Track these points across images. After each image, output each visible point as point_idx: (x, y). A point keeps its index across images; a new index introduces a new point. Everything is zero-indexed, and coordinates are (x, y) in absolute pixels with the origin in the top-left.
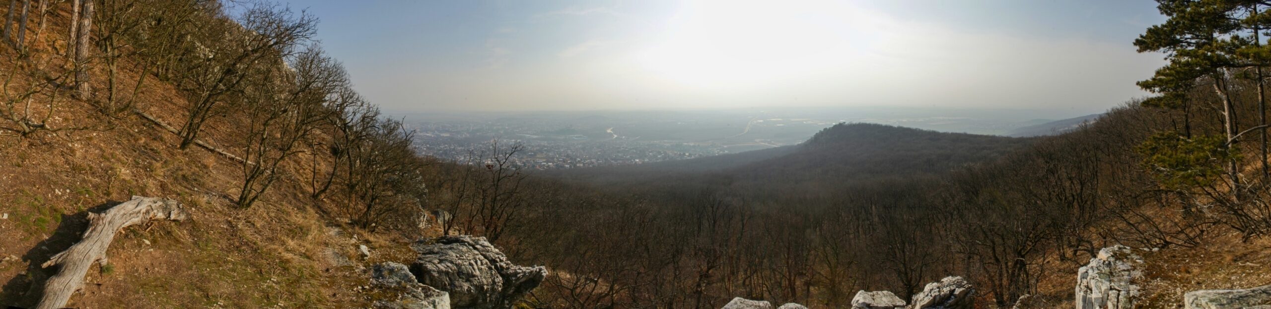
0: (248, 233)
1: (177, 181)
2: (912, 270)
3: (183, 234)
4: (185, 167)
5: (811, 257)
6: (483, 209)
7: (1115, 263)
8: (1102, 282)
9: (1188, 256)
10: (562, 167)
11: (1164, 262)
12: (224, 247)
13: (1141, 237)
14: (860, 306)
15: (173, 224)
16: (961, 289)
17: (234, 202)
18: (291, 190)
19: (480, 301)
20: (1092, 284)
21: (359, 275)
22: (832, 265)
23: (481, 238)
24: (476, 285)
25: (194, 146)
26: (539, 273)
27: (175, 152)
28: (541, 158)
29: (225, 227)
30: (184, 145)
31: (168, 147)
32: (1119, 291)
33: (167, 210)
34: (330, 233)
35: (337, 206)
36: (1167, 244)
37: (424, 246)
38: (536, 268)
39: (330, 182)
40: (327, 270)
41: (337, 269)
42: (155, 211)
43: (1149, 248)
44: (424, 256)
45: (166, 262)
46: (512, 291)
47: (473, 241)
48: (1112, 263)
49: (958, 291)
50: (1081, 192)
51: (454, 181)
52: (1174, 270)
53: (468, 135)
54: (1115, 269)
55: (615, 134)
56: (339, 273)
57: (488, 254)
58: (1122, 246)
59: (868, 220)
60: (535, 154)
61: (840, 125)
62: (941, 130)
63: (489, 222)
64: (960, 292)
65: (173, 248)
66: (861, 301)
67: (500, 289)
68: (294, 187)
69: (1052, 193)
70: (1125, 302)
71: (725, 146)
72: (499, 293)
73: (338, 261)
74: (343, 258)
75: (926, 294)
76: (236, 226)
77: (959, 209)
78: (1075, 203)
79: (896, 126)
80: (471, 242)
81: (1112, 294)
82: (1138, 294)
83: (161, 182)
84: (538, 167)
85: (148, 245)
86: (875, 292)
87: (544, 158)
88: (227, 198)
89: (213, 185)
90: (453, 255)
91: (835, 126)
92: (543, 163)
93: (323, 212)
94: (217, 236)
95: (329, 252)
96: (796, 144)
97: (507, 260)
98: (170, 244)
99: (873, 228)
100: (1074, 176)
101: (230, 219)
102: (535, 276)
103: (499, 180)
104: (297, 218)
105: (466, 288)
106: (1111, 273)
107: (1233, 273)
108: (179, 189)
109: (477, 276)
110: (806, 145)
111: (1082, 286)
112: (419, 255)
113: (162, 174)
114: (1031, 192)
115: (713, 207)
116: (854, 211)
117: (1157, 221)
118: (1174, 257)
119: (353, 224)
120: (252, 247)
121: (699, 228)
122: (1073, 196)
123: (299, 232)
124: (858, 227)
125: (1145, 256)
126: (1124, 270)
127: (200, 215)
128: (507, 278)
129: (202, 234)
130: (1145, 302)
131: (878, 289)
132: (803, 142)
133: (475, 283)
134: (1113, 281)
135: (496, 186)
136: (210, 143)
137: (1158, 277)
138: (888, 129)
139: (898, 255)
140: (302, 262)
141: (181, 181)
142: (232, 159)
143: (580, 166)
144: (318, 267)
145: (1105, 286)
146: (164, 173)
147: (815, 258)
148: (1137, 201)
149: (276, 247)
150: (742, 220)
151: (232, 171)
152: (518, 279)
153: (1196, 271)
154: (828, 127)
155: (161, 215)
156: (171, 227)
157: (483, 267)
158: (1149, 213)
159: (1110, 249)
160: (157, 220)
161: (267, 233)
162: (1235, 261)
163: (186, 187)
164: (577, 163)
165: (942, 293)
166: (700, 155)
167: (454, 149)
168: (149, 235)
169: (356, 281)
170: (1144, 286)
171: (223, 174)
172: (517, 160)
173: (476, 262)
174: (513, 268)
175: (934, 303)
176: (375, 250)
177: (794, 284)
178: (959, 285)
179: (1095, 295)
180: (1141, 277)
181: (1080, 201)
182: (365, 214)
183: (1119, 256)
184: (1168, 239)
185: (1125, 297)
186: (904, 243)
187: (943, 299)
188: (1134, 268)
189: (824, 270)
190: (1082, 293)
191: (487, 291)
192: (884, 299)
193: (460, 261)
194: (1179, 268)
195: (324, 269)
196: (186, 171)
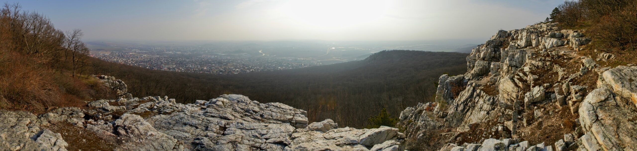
10: (244, 71)
28: (232, 66)
55: (264, 53)
92: (233, 69)
164: (250, 69)
167: (185, 60)
172: (220, 67)
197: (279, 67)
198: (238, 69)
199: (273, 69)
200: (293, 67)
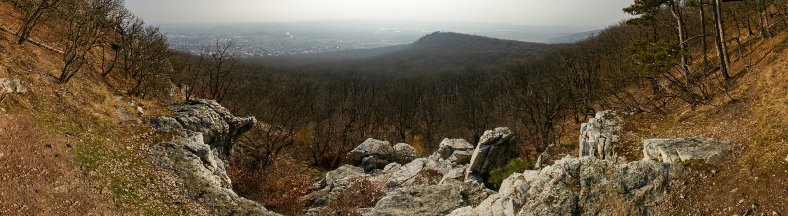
0: (69, 100)
1: (18, 65)
2: (478, 127)
3: (26, 102)
4: (22, 56)
5: (415, 117)
6: (211, 83)
7: (605, 121)
8: (595, 133)
9: (651, 118)
10: (258, 56)
11: (636, 121)
12: (55, 110)
13: (624, 106)
14: (445, 147)
15: (19, 96)
16: (507, 135)
17: (57, 79)
18: (89, 70)
19: (216, 140)
20: (589, 134)
21: (141, 125)
22: (429, 122)
23: (212, 101)
24: (213, 130)
25: (27, 42)
26: (251, 121)
27: (15, 46)
28: (244, 50)
29: (54, 96)
30: (20, 42)
31: (10, 43)
32: (606, 138)
33: (13, 85)
34: (117, 99)
35: (118, 82)
36: (640, 111)
37: (177, 107)
38: (249, 118)
39: (113, 66)
40: (120, 123)
41: (126, 122)
42: (6, 88)
43: (627, 112)
44: (178, 113)
45: (18, 123)
46: (235, 133)
47: (208, 102)
48: (603, 121)
49: (504, 136)
50: (589, 78)
51: (190, 65)
52: (641, 126)
53: (197, 37)
54: (604, 125)
55: (292, 35)
56: (128, 125)
57: (218, 110)
58: (610, 111)
59: (453, 93)
60: (241, 47)
61: (436, 33)
62: (501, 38)
63: (215, 91)
64: (506, 137)
65: (21, 112)
66: (446, 144)
67: (228, 132)
68: (91, 69)
69: (570, 78)
70: (609, 145)
71: (363, 44)
72: (228, 134)
73: (126, 117)
74: (128, 115)
75: (484, 136)
76: (61, 95)
77: (510, 88)
78: (586, 85)
79: (472, 35)
80: (207, 103)
81: (602, 140)
82: (617, 140)
83: (8, 67)
84: (242, 56)
85: (4, 112)
86: (454, 139)
87: (246, 50)
88: (52, 76)
89: (41, 67)
90: (197, 112)
91: (433, 33)
92: (246, 53)
93: (110, 87)
94: (49, 103)
95: (118, 111)
96: (408, 43)
97: (231, 113)
98: (18, 110)
99: (456, 99)
100: (584, 67)
101: (56, 91)
102: (249, 123)
103: (220, 64)
104: (96, 89)
105: (207, 132)
106: (602, 127)
107: (678, 129)
108: (19, 71)
109: (213, 124)
110: (414, 44)
111: (583, 135)
112: (175, 113)
113: (8, 61)
114: (556, 78)
115: (355, 83)
116: (444, 88)
117: (636, 96)
118: (642, 118)
119: (129, 94)
120: (73, 110)
121: (346, 96)
122: (584, 80)
123: (100, 98)
124: (446, 99)
125: (625, 117)
126: (610, 126)
127: (36, 88)
128: (231, 124)
129: (39, 102)
130: (621, 145)
131: (456, 138)
132: (413, 42)
133: (213, 128)
134: (603, 132)
135: (218, 68)
136: (37, 40)
137: (631, 130)
138: (467, 36)
139: (470, 117)
140: (105, 118)
141: (20, 65)
142: (51, 50)
143: (269, 56)
144: (115, 122)
145: (597, 134)
146: (9, 61)
147: (418, 117)
148: (624, 83)
149: (88, 109)
150: (374, 91)
151: (52, 58)
152: (239, 125)
153: (654, 127)
154: (428, 34)
155: (10, 90)
156: (18, 98)
157: (216, 119)
158: (631, 91)
159: (603, 112)
160: (8, 93)
161: (81, 99)
162: (681, 121)
163: (24, 69)
164: (268, 53)
165: (494, 137)
166: (346, 48)
167: (188, 46)
168: (4, 104)
169: (140, 129)
170: (622, 136)
171: (46, 60)
172: (229, 52)
173: (212, 116)
174: (235, 119)
175: (489, 143)
176: (146, 110)
177: (404, 133)
178: (506, 132)
179: (591, 141)
180: (620, 130)
181: (588, 83)
182: (137, 87)
183: (606, 117)
184: (642, 108)
185: (609, 142)
186: (474, 109)
187: (495, 140)
188: (617, 125)
189: (424, 126)
190: (583, 140)
191: (220, 134)
192: (460, 144)
193: (202, 116)
194: (644, 125)
195: (118, 122)
196: (23, 58)
197: (306, 51)
200: (324, 50)
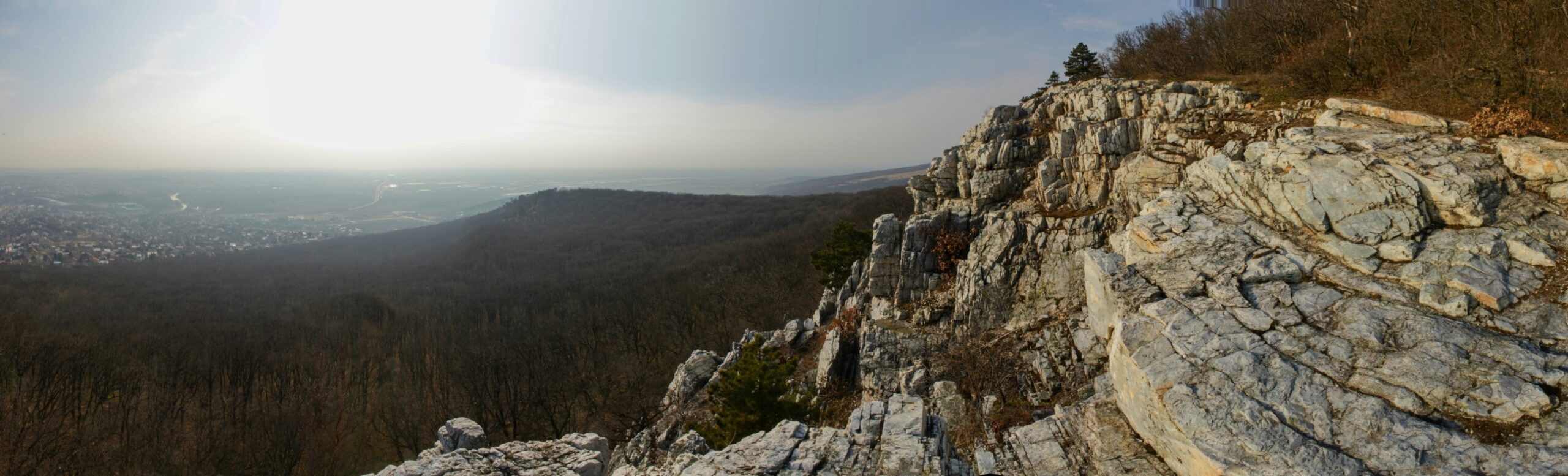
28: (87, 240)
55: (184, 202)
61: (549, 191)
84: (92, 257)
87: (92, 240)
91: (539, 193)
197: (233, 242)
198: (109, 250)
199: (212, 248)
200: (275, 242)
